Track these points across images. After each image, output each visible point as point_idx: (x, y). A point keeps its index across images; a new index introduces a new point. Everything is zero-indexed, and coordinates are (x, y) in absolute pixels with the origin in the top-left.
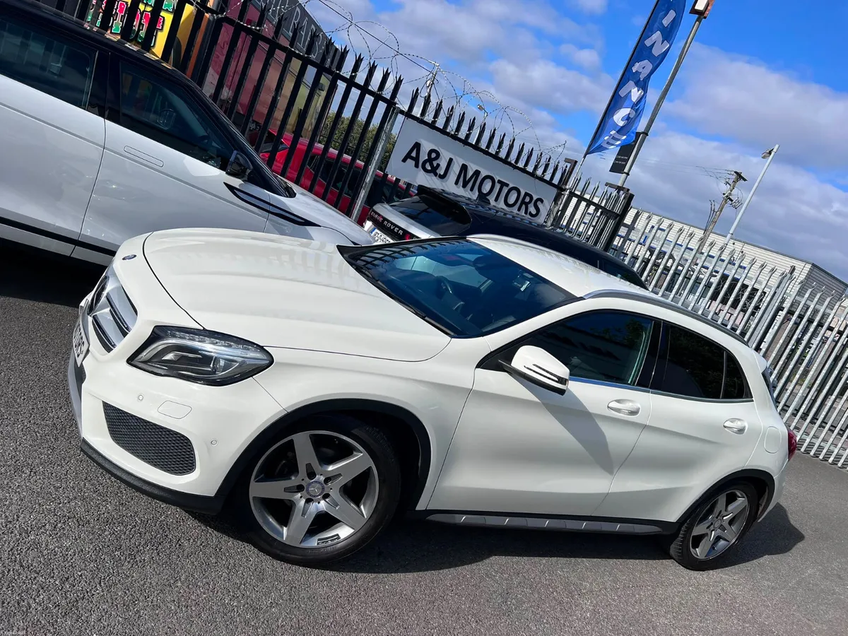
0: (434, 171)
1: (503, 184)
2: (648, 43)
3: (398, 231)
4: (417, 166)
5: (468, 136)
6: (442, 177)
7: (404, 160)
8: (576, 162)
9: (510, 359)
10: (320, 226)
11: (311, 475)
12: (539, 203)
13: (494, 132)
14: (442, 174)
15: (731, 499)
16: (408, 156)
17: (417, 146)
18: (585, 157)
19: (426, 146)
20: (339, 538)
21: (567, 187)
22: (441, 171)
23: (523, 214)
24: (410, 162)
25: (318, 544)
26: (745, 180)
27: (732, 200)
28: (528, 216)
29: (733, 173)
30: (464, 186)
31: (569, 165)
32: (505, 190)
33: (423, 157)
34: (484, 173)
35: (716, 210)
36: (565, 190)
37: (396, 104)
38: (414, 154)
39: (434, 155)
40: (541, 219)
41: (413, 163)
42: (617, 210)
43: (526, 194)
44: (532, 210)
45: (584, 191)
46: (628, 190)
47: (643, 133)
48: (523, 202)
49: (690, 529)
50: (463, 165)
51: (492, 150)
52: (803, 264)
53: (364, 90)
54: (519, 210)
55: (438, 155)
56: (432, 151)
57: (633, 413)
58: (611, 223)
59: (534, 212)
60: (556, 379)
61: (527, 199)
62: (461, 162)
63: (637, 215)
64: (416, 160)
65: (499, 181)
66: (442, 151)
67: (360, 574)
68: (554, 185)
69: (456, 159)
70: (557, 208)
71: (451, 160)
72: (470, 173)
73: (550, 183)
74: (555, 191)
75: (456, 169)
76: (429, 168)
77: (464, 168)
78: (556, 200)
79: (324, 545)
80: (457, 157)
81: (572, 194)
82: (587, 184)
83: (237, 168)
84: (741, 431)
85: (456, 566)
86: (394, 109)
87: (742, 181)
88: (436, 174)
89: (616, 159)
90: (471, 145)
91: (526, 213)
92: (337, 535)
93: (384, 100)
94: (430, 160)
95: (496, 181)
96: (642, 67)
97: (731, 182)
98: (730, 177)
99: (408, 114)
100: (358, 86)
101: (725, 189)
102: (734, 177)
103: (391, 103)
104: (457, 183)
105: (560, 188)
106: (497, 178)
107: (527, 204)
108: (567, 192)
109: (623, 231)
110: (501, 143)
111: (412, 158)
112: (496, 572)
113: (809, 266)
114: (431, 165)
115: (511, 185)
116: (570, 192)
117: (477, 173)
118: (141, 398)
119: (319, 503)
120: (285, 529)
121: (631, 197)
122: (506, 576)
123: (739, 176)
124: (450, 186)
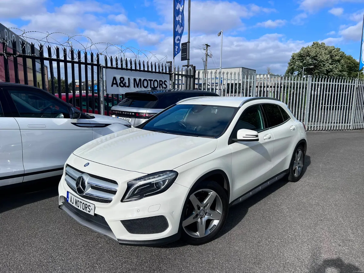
0: (124, 85)
1: (151, 80)
2: (177, 8)
3: (132, 114)
4: (118, 86)
5: (131, 67)
6: (128, 86)
7: (112, 86)
8: (171, 62)
9: (236, 137)
10: (111, 124)
11: (199, 208)
12: (165, 82)
13: (140, 62)
14: (128, 85)
15: (298, 153)
16: (113, 84)
17: (115, 78)
18: (174, 59)
19: (118, 78)
20: (216, 225)
21: (173, 72)
22: (127, 85)
23: (162, 89)
24: (115, 86)
25: (210, 232)
26: (210, 46)
27: (209, 55)
28: (164, 89)
29: (205, 45)
30: (138, 87)
31: (169, 64)
32: (152, 82)
33: (119, 82)
34: (142, 79)
35: (205, 61)
36: (172, 74)
37: (100, 64)
38: (115, 82)
39: (122, 79)
40: (168, 88)
41: (116, 85)
42: (192, 74)
43: (160, 81)
44: (164, 86)
45: (178, 71)
46: (192, 65)
47: (188, 42)
48: (160, 84)
49: (292, 169)
50: (134, 79)
51: (142, 69)
52: (239, 69)
53: (86, 64)
54: (160, 88)
55: (123, 78)
56: (121, 78)
57: (270, 138)
58: (192, 79)
59: (165, 87)
60: (255, 136)
61: (161, 83)
62: (133, 78)
63: (199, 73)
64: (116, 84)
65: (149, 80)
66: (125, 77)
67: (224, 235)
68: (167, 74)
69: (131, 78)
70: (172, 81)
71: (129, 79)
72: (138, 81)
73: (166, 73)
74: (169, 75)
75: (132, 81)
76: (122, 85)
77: (135, 80)
78: (170, 79)
79: (212, 231)
80: (131, 77)
81: (175, 74)
82: (178, 69)
83: (76, 114)
84: (294, 129)
85: (244, 217)
86: (101, 67)
87: (209, 47)
88: (126, 87)
89: (182, 55)
90: (133, 70)
91: (163, 88)
92: (215, 225)
93: (95, 65)
94: (121, 82)
95: (148, 80)
96: (179, 18)
97: (205, 48)
98: (204, 47)
99: (106, 67)
100: (83, 63)
101: (205, 52)
102: (206, 46)
103: (98, 65)
104: (134, 87)
105: (170, 74)
106: (148, 79)
107: (161, 85)
108: (174, 75)
109: (196, 82)
110: (144, 65)
111: (115, 84)
112: (255, 212)
113: (241, 69)
114: (123, 84)
115: (154, 80)
116: (174, 74)
117: (140, 80)
118: (138, 211)
119: (205, 217)
120: (197, 233)
121: (195, 67)
122: (258, 212)
123: (207, 46)
124: (133, 89)
